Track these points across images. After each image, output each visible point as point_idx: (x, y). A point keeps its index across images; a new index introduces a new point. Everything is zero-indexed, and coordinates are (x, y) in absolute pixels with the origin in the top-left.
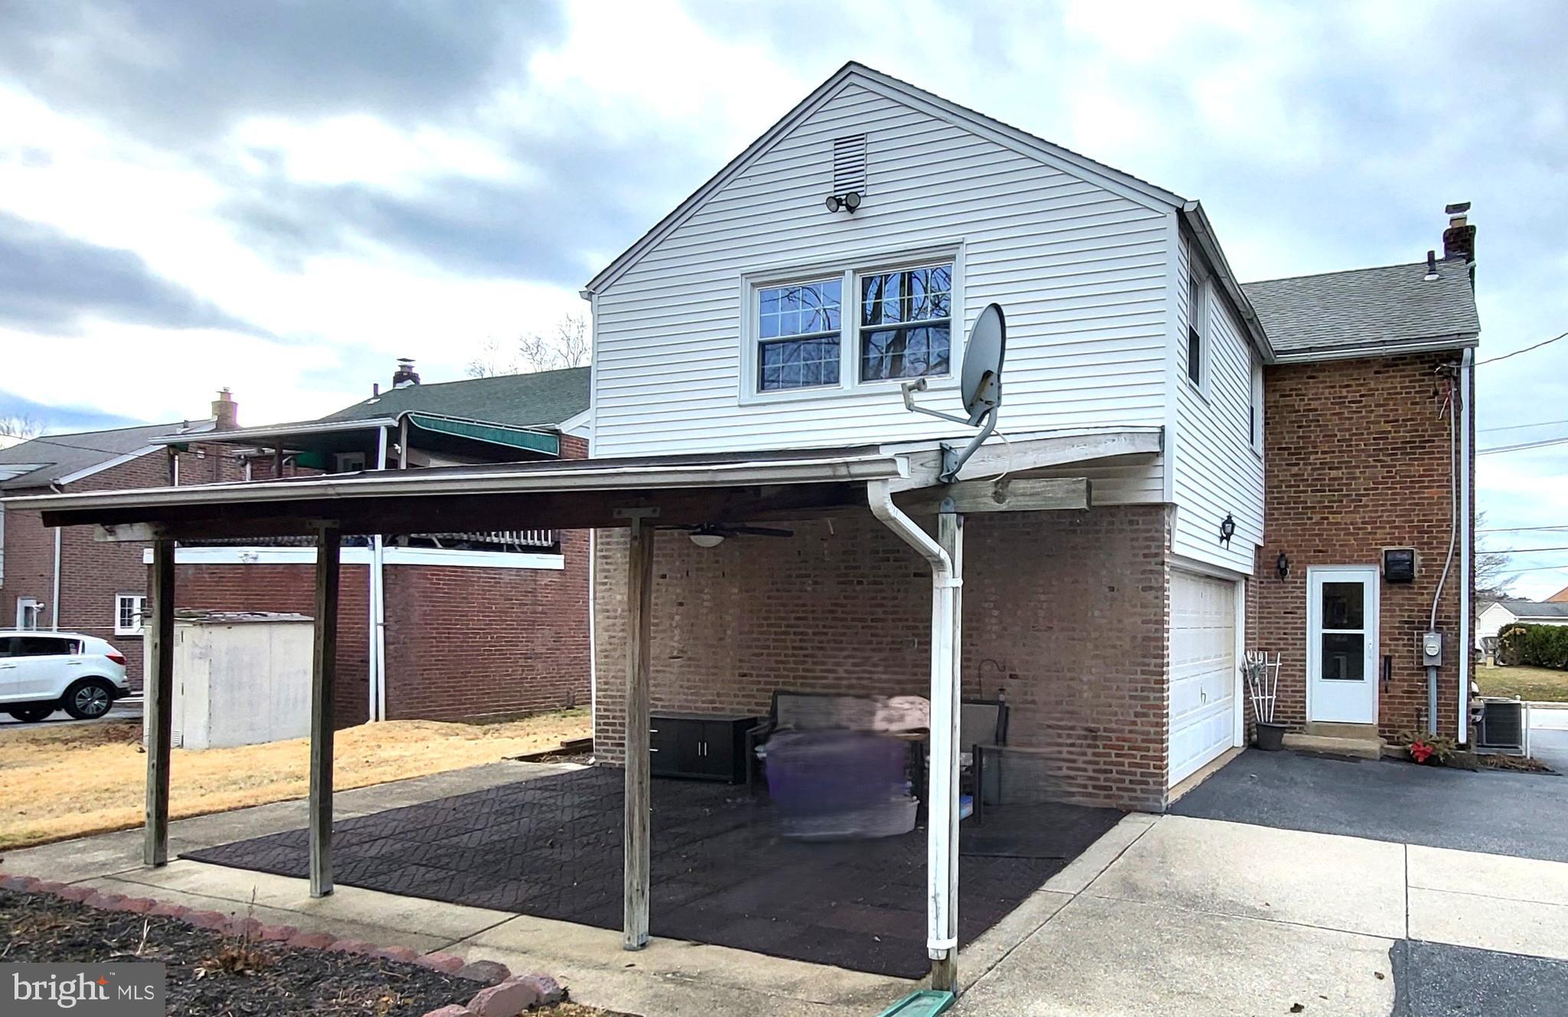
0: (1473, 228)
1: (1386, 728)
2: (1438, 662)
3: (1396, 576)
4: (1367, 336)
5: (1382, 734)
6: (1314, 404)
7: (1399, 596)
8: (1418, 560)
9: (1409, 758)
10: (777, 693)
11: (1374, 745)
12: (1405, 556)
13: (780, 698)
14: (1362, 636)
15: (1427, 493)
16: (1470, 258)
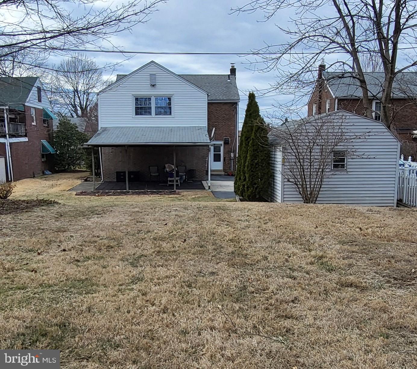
0: (235, 69)
1: (224, 170)
2: (233, 158)
3: (226, 143)
4: (221, 98)
5: (224, 171)
6: (212, 110)
7: (227, 146)
8: (230, 140)
9: (228, 175)
10: (149, 166)
11: (223, 173)
12: (228, 139)
13: (150, 167)
14: (220, 154)
15: (231, 128)
16: (235, 75)
